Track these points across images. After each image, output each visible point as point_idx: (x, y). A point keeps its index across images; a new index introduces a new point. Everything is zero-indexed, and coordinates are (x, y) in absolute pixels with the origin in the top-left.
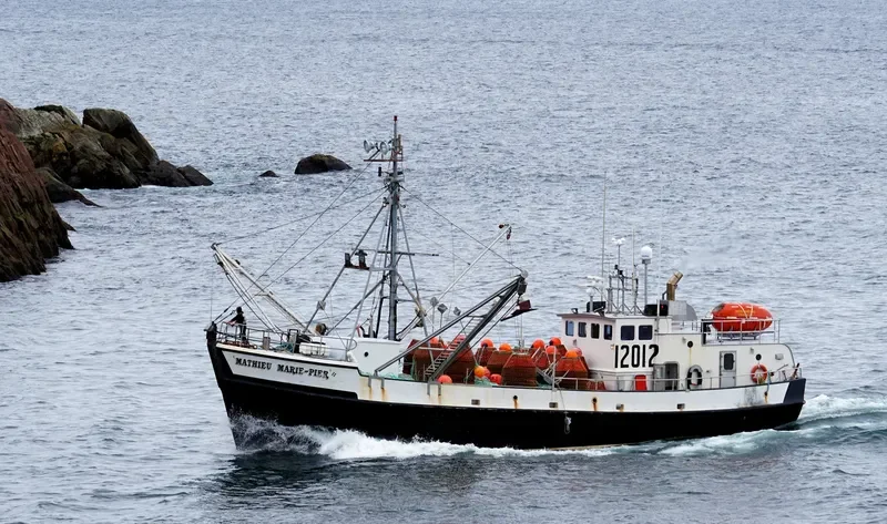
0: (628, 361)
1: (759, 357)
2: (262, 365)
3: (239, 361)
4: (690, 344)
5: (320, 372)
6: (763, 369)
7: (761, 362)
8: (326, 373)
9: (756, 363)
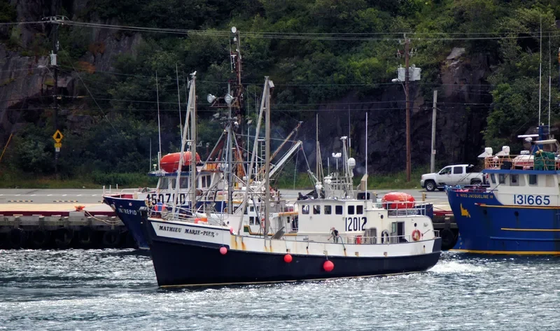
0: (351, 227)
1: (415, 225)
2: (176, 230)
3: (161, 228)
4: (382, 217)
5: (209, 233)
6: (418, 232)
7: (417, 228)
8: (213, 233)
9: (414, 229)
